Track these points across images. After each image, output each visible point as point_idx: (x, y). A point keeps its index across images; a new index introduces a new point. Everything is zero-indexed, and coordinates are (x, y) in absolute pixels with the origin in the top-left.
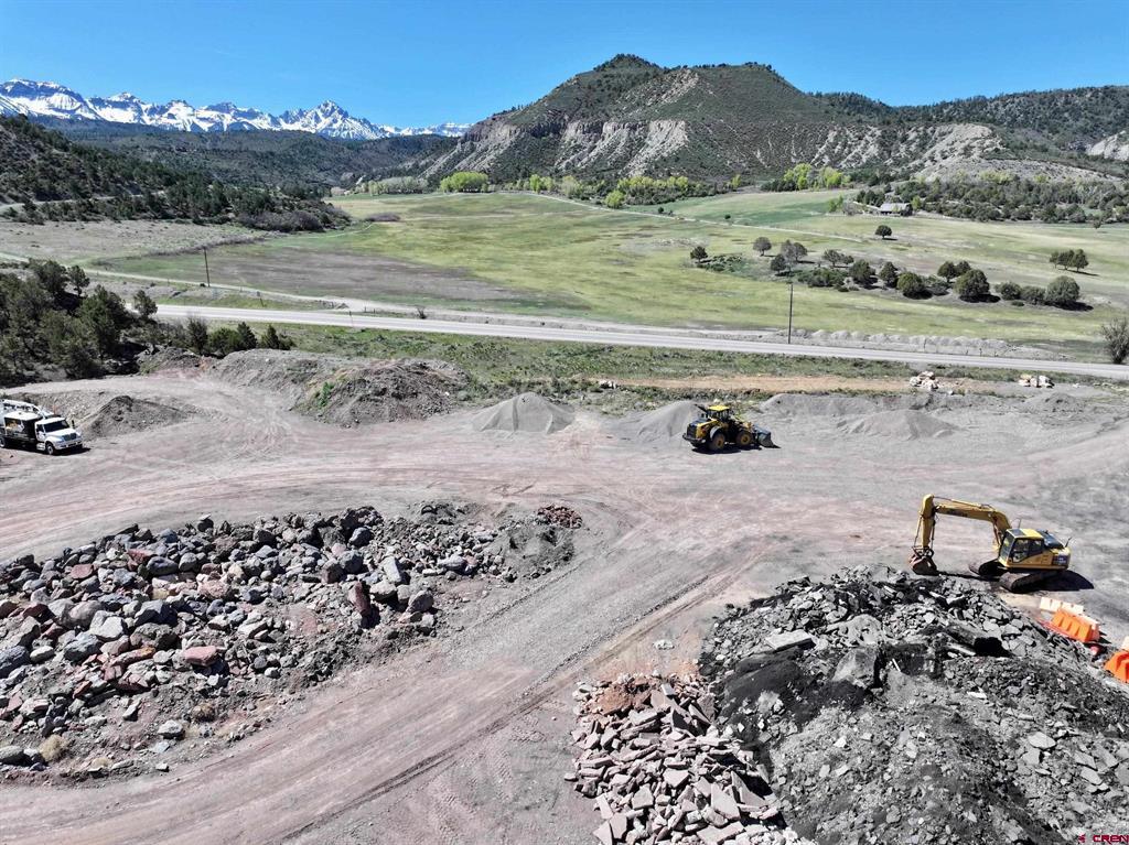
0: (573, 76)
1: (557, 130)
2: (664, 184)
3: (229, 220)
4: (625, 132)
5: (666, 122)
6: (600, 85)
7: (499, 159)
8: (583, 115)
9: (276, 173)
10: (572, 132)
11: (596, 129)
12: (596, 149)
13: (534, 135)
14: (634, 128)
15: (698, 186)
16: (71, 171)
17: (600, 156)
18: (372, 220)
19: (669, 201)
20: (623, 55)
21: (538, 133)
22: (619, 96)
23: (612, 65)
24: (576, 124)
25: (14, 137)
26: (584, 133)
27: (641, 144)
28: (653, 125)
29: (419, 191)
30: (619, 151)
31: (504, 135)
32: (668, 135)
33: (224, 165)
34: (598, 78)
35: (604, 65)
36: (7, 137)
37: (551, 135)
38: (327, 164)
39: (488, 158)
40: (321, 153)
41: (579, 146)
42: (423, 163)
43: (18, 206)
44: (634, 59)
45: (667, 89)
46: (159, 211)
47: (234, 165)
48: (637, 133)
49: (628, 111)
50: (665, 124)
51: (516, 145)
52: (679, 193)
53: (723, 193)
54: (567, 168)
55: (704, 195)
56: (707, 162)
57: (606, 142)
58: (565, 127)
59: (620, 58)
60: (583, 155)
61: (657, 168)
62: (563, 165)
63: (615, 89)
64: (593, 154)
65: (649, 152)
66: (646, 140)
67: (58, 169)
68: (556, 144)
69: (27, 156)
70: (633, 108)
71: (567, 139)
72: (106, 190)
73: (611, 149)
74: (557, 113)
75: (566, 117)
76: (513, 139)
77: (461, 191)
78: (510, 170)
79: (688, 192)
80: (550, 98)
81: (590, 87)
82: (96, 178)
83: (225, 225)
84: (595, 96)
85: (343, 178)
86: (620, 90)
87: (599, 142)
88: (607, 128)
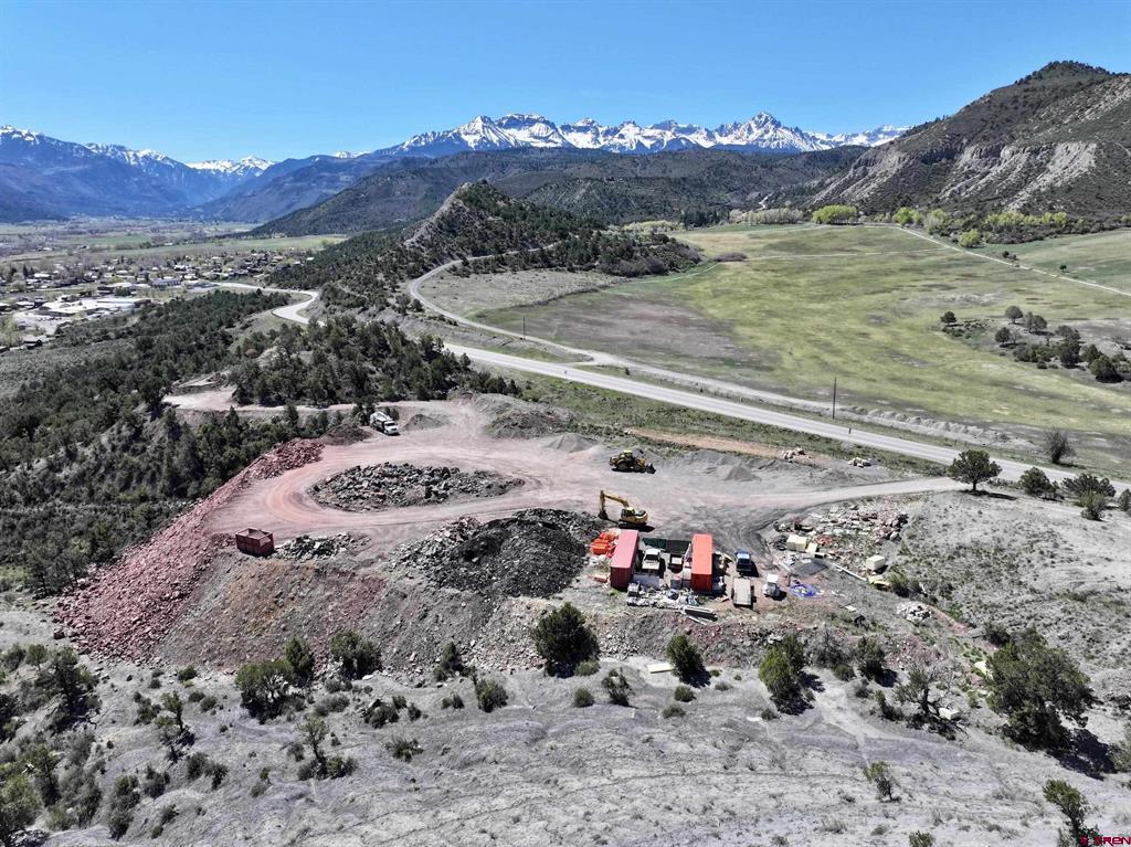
0: (988, 92)
1: (952, 154)
2: (1037, 221)
3: (594, 267)
4: (1024, 158)
5: (1075, 144)
6: (1016, 101)
7: (881, 188)
8: (984, 137)
9: (685, 197)
10: (968, 157)
11: (994, 153)
12: (989, 176)
13: (923, 162)
14: (1036, 152)
15: (1081, 221)
16: (496, 233)
17: (989, 183)
18: (719, 261)
19: (1036, 239)
20: (1057, 63)
21: (928, 159)
22: (1034, 113)
23: (1038, 76)
24: (973, 148)
25: (468, 210)
26: (980, 157)
27: (1042, 169)
28: (1060, 148)
29: (792, 222)
30: (1012, 178)
31: (892, 162)
32: (1074, 159)
33: (642, 192)
34: (1016, 93)
35: (1029, 77)
36: (464, 210)
37: (944, 161)
38: (737, 184)
39: (873, 185)
40: (734, 173)
41: (973, 172)
42: (829, 181)
43: (458, 262)
44: (1071, 67)
45: (1094, 102)
46: (546, 262)
47: (650, 192)
48: (1038, 158)
49: (1038, 131)
50: (1073, 147)
51: (902, 173)
52: (1053, 230)
53: (1112, 229)
54: (951, 196)
55: (1085, 232)
56: (1106, 193)
57: (1001, 168)
58: (961, 152)
59: (1052, 66)
60: (972, 182)
61: (1039, 201)
62: (948, 194)
63: (1031, 105)
64: (984, 180)
65: (1044, 181)
66: (1050, 167)
67: (489, 232)
68: (948, 170)
69: (473, 223)
70: (1047, 126)
71: (961, 164)
72: (515, 247)
73: (1004, 176)
74: (956, 137)
75: (965, 141)
76: (901, 166)
77: (829, 223)
78: (889, 199)
79: (1067, 229)
80: (953, 121)
81: (1002, 106)
82: (511, 237)
83: (589, 272)
84: (1005, 115)
85: (749, 198)
86: (1040, 104)
87: (995, 167)
88: (1005, 152)
